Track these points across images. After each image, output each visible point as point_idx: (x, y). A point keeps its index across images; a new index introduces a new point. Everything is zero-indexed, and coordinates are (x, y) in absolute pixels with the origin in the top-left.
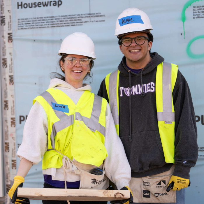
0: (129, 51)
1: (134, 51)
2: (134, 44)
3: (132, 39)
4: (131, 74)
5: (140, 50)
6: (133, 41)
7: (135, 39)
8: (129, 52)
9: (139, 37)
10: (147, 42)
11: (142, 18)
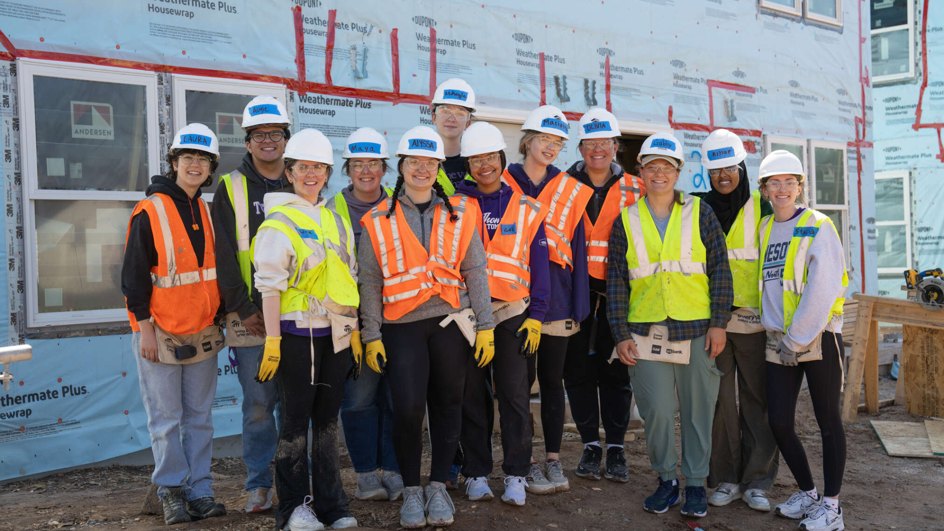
0: (262, 149)
1: (267, 149)
2: (268, 140)
3: (266, 133)
4: (268, 184)
5: (275, 148)
6: (267, 136)
7: (269, 133)
8: (261, 151)
9: (274, 132)
10: (283, 139)
11: (279, 109)
